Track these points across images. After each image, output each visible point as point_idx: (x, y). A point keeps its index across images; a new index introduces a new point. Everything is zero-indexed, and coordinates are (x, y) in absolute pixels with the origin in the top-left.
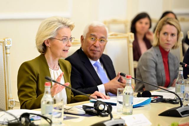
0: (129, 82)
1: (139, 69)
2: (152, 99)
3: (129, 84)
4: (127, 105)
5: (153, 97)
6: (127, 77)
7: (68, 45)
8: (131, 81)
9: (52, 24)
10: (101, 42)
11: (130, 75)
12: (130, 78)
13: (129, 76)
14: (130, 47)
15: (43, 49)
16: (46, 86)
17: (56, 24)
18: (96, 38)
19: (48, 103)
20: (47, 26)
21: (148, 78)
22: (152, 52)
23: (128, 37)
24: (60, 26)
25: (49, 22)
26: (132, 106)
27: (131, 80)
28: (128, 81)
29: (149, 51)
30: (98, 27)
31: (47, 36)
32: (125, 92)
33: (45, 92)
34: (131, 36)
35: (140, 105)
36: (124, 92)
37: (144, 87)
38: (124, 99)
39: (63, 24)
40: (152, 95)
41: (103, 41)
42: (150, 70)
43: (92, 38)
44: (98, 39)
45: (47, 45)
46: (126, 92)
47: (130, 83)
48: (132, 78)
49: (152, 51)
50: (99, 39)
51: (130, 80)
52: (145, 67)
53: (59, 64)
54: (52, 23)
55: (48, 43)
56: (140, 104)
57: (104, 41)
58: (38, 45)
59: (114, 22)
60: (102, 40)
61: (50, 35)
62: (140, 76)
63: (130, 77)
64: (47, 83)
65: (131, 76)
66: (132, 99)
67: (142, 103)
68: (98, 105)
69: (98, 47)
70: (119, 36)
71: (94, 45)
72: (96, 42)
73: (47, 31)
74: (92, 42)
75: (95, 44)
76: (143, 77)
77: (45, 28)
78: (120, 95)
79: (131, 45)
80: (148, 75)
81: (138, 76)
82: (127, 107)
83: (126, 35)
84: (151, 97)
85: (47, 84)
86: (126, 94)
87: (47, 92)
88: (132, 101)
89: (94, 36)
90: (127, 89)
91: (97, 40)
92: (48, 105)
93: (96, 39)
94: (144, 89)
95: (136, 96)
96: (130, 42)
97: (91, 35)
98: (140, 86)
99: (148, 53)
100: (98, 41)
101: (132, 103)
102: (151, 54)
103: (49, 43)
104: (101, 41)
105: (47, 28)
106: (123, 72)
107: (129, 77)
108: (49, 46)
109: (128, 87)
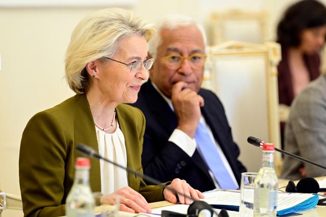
0: (267, 158)
1: (291, 126)
2: (321, 198)
3: (269, 163)
4: (263, 210)
5: (322, 193)
6: (265, 147)
7: (140, 76)
8: (273, 157)
9: (107, 26)
10: (193, 62)
11: (270, 142)
12: (270, 150)
13: (270, 146)
14: (272, 74)
15: (82, 82)
16: (78, 167)
17: (116, 25)
18: (181, 54)
19: (83, 206)
20: (93, 29)
21: (311, 145)
22: (321, 88)
23: (266, 54)
24: (125, 31)
25: (99, 20)
26: (276, 213)
27: (273, 153)
28: (267, 156)
29: (314, 84)
30: (181, 28)
31: (94, 52)
32: (258, 183)
33: (76, 182)
34: (274, 50)
35: (292, 211)
36: (256, 181)
37: (302, 166)
38: (256, 196)
39: (133, 26)
40: (321, 187)
41: (197, 59)
42: (315, 129)
43: (173, 58)
44: (186, 56)
45: (92, 73)
46: (261, 183)
47: (271, 161)
48: (277, 150)
49: (321, 84)
50: (189, 56)
51: (271, 155)
52: (305, 122)
53: (117, 117)
54: (107, 23)
55: (94, 68)
56: (293, 208)
57: (199, 58)
58: (72, 72)
59: (235, 15)
60: (195, 58)
61: (100, 51)
62: (294, 143)
63: (271, 148)
64: (80, 159)
65: (273, 146)
66: (275, 199)
67: (297, 206)
68: (197, 211)
69: (190, 74)
70: (246, 50)
71: (180, 70)
72: (183, 63)
73: (94, 42)
74: (173, 66)
75: (180, 68)
76: (300, 142)
77: (90, 34)
78: (247, 187)
79: (274, 71)
80: (311, 138)
81: (290, 143)
82: (263, 215)
83: (263, 48)
84: (319, 193)
85: (80, 164)
86: (262, 186)
87: (81, 182)
88: (275, 203)
89: (176, 50)
90: (265, 175)
91: (184, 59)
92: (82, 211)
93: (182, 58)
94: (301, 170)
95: (284, 190)
96: (271, 63)
97: (169, 49)
98: (295, 164)
99: (311, 89)
100: (187, 61)
101: (275, 208)
102: (320, 92)
103: (97, 69)
104: (193, 59)
105: (94, 35)
106: (255, 136)
107: (268, 147)
108: (97, 76)
109: (266, 171)
